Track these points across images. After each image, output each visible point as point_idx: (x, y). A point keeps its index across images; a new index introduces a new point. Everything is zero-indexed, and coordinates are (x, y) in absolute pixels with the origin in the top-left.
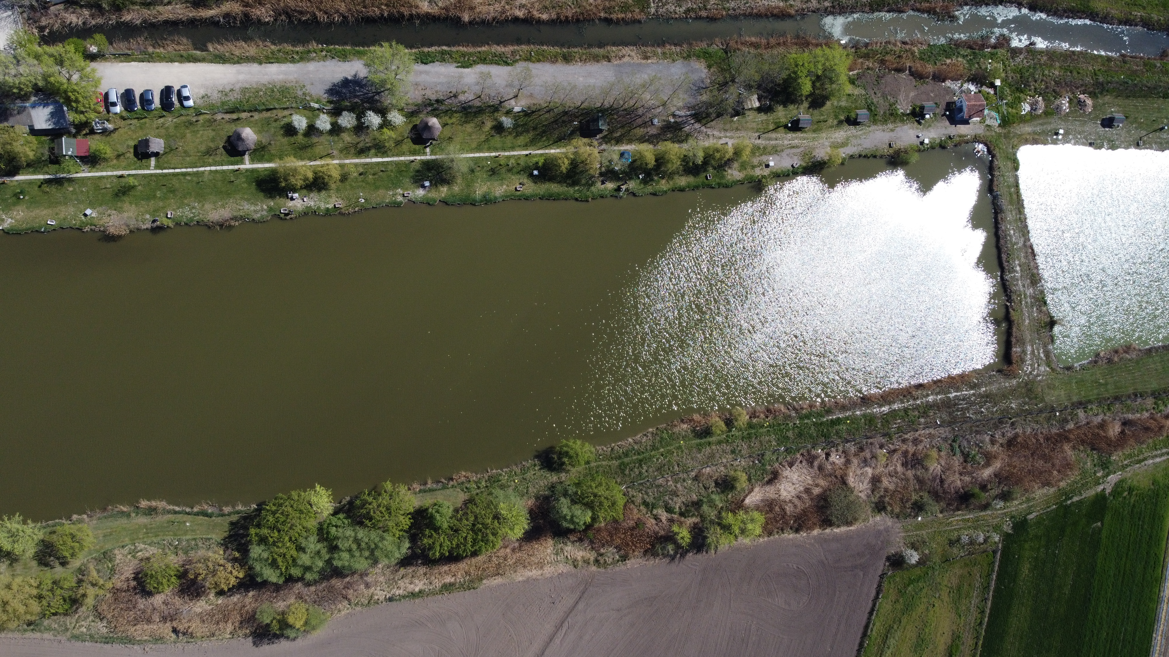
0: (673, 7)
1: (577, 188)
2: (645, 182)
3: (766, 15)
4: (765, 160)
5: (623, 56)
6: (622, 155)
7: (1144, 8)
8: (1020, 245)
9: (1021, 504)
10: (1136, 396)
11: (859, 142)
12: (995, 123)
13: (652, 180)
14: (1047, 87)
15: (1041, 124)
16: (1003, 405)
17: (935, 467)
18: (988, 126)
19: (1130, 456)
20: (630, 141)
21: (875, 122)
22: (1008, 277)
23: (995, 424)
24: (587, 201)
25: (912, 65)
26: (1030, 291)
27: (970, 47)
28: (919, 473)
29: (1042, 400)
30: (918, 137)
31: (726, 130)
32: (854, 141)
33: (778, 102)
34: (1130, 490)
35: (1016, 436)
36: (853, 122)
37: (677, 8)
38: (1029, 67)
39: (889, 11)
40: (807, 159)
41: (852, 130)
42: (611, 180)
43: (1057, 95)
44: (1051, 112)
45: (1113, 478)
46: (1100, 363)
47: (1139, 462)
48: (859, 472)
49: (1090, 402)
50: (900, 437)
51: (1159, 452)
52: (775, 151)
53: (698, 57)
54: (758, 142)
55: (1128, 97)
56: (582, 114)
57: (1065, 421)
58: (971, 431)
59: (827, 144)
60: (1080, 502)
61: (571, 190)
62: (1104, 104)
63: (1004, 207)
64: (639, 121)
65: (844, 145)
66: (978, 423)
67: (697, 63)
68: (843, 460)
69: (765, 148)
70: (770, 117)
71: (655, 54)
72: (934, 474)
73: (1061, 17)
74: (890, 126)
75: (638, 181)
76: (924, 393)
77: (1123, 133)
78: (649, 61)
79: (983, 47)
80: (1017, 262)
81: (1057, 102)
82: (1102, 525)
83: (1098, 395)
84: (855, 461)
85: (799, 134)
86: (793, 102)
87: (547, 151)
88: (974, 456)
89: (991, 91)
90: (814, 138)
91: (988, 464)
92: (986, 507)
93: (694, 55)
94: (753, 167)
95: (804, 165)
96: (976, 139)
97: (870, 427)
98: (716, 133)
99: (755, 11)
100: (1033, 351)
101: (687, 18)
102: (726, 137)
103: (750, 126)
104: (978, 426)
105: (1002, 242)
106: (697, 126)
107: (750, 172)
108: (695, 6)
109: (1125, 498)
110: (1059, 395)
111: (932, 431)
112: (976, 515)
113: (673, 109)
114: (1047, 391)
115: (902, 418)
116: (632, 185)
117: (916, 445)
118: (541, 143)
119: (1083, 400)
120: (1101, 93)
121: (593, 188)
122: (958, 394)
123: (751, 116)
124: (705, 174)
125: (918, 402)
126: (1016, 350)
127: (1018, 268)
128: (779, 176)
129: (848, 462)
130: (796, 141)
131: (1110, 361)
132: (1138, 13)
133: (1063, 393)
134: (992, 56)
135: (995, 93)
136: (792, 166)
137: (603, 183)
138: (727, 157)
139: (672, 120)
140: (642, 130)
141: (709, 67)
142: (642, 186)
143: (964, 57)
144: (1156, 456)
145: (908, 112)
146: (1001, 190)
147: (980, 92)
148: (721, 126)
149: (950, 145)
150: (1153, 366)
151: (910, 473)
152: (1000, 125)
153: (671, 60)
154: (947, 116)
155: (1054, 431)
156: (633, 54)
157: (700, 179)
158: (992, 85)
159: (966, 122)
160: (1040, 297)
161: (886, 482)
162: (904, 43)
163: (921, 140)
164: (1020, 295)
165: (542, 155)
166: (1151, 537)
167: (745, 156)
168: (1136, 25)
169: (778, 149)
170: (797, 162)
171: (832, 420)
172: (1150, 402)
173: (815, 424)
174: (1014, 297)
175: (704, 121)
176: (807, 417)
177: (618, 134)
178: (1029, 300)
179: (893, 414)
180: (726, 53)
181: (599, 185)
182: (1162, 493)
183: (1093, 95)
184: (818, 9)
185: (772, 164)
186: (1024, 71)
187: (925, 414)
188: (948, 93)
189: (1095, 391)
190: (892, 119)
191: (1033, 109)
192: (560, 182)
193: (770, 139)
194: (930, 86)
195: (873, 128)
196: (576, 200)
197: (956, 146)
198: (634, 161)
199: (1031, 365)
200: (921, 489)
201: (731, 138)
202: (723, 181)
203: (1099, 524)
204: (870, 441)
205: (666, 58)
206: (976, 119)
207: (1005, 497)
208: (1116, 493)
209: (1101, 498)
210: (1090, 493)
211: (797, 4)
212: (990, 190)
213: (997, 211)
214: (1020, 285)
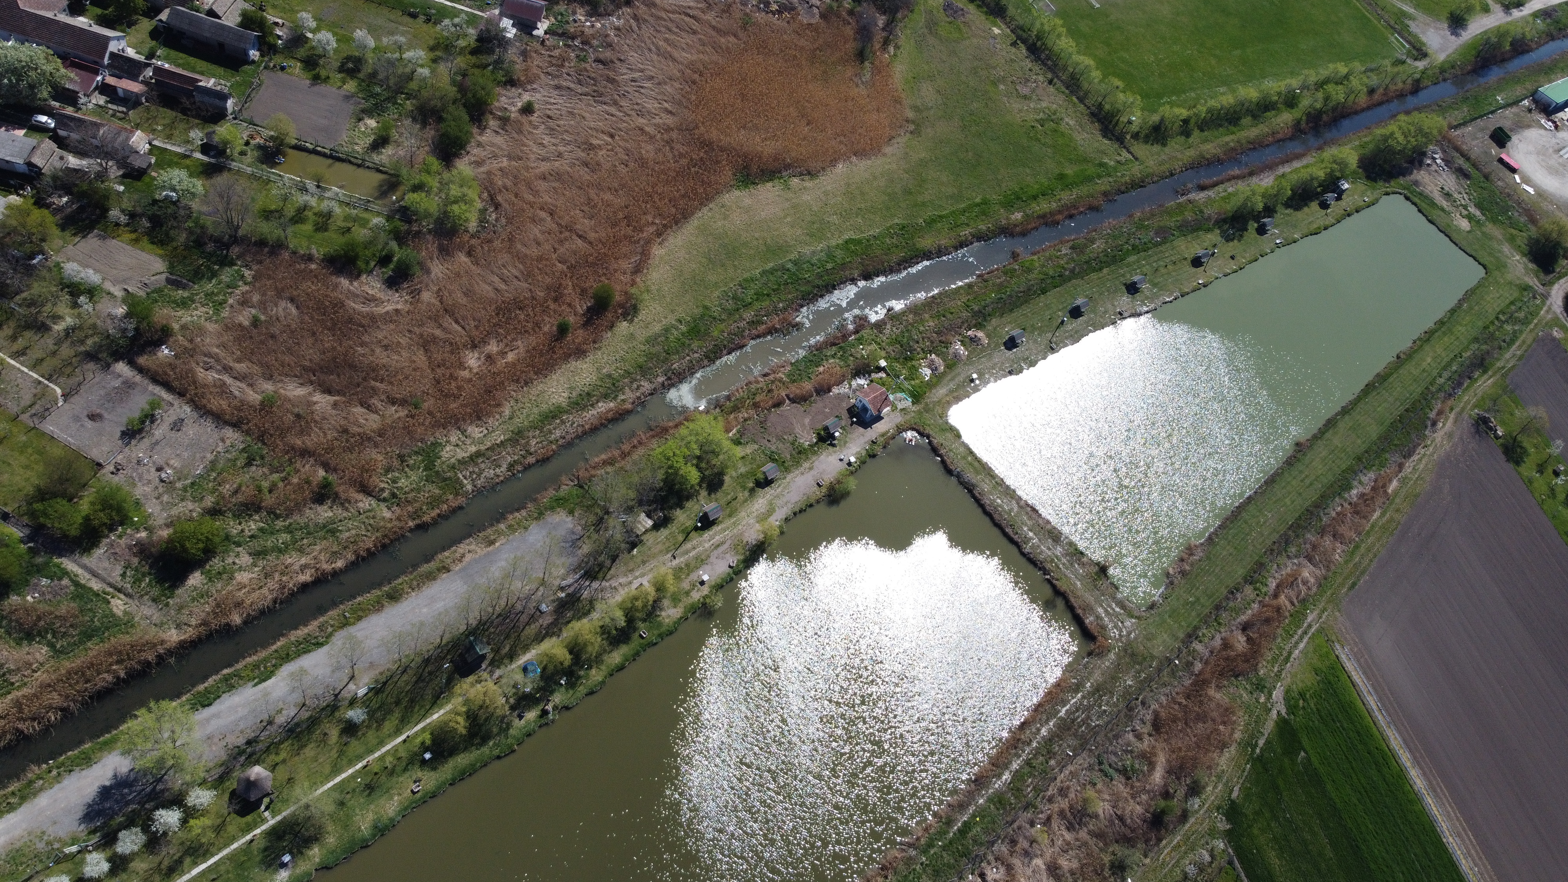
0: (492, 472)
1: (491, 743)
2: (571, 685)
3: (602, 424)
4: (695, 578)
5: (463, 556)
6: (525, 670)
7: (968, 225)
8: (1016, 509)
9: (1215, 787)
10: (1232, 593)
11: (785, 500)
12: (908, 403)
13: (579, 677)
14: (932, 342)
15: (952, 379)
16: (1119, 689)
17: (1102, 808)
18: (902, 410)
19: (1274, 660)
20: (526, 648)
21: (787, 470)
22: (1027, 549)
23: (1126, 716)
24: (513, 751)
25: (788, 392)
26: (1059, 550)
27: (834, 344)
28: (1091, 827)
29: (1153, 657)
30: (841, 460)
31: (632, 571)
32: (779, 502)
33: (671, 508)
34: (1302, 695)
35: (1156, 714)
36: (765, 483)
37: (497, 470)
38: (902, 332)
39: (729, 353)
40: (741, 551)
41: (769, 493)
42: (529, 708)
43: (947, 344)
44: (952, 363)
45: (1278, 694)
46: (1176, 581)
47: (1287, 660)
48: (1029, 872)
49: (1196, 628)
50: (1043, 798)
51: (1296, 637)
52: (701, 561)
53: (552, 509)
54: (675, 563)
55: (1011, 310)
56: (449, 651)
57: (1189, 665)
58: (1109, 739)
59: (752, 521)
60: (1268, 742)
61: (485, 750)
62: (995, 329)
63: (974, 481)
64: (524, 618)
65: (770, 512)
66: (1110, 726)
67: (555, 516)
68: (1002, 870)
69: (687, 565)
70: (673, 528)
71: (500, 533)
72: (1108, 816)
73: (899, 271)
74: (806, 465)
75: (563, 689)
76: (1034, 730)
77: (1031, 345)
78: (497, 544)
79: (845, 337)
80: (1025, 529)
81: (951, 351)
82: (1306, 752)
83: (1199, 615)
84: (1016, 862)
85: (715, 529)
86: (688, 498)
87: (428, 721)
88: (1132, 766)
89: (882, 375)
90: (734, 523)
91: (1152, 765)
92: (1184, 816)
93: (546, 509)
94: (687, 593)
95: (742, 557)
96: (900, 429)
97: (1005, 809)
98: (622, 580)
99: (587, 427)
100: (1106, 611)
101: (514, 474)
102: (637, 578)
103: (656, 551)
104: (1112, 730)
105: (996, 516)
106: (595, 585)
107: (687, 601)
108: (516, 458)
109: (1304, 708)
110: (1164, 641)
111: (1070, 768)
112: (1182, 833)
113: (557, 582)
114: (1149, 645)
115: (1031, 775)
116: (558, 698)
117: (1066, 796)
118: (416, 716)
119: (1189, 630)
120: (985, 320)
121: (512, 732)
122: (1068, 707)
123: (650, 539)
124: (637, 634)
125: (1034, 744)
126: (1089, 620)
127: (1031, 534)
128: (722, 586)
129: (1009, 868)
130: (717, 538)
131: (1183, 573)
132: (966, 232)
133: (1165, 636)
134: (860, 341)
135: (888, 375)
136: (730, 567)
137: (521, 717)
138: (651, 599)
139: (563, 595)
140: (533, 626)
141: (571, 512)
142: (571, 692)
143: (833, 356)
144: (1297, 643)
145: (815, 440)
146: (958, 465)
147: (872, 381)
148: (623, 569)
149: (878, 449)
150: (1225, 553)
151: (1083, 834)
152: (913, 403)
153: (522, 530)
154: (856, 423)
155: (1188, 682)
156: (473, 547)
157: (635, 642)
158: (879, 369)
159: (879, 418)
160: (1072, 550)
161: (1065, 863)
162: (765, 375)
163: (846, 461)
164: (1052, 561)
165: (423, 730)
166: (1358, 733)
167: (671, 586)
168: (972, 243)
169: (703, 557)
170: (733, 559)
171: (959, 830)
172: (1248, 590)
173: (944, 848)
174: (1048, 566)
175: (601, 575)
176: (930, 845)
177: (507, 648)
178: (1064, 560)
179: (1018, 776)
180: (581, 487)
181: (518, 724)
182: (1331, 678)
183: (979, 326)
184: (655, 389)
185: (706, 578)
186: (900, 339)
187: (1051, 754)
188: (842, 400)
189: (1194, 614)
190: (803, 456)
191: (934, 370)
192: (465, 749)
193: (687, 552)
194: (819, 404)
195: (789, 477)
196: (499, 757)
197: (884, 447)
198: (544, 669)
199: (1116, 627)
200: (1106, 844)
201: (642, 575)
202: (663, 629)
203: (1303, 754)
204: (1015, 826)
205: (515, 531)
206: (886, 410)
207: (1195, 790)
208: (1292, 708)
209: (1283, 724)
210: (1269, 727)
211: (628, 396)
212: (949, 472)
213: (970, 489)
214: (1045, 550)
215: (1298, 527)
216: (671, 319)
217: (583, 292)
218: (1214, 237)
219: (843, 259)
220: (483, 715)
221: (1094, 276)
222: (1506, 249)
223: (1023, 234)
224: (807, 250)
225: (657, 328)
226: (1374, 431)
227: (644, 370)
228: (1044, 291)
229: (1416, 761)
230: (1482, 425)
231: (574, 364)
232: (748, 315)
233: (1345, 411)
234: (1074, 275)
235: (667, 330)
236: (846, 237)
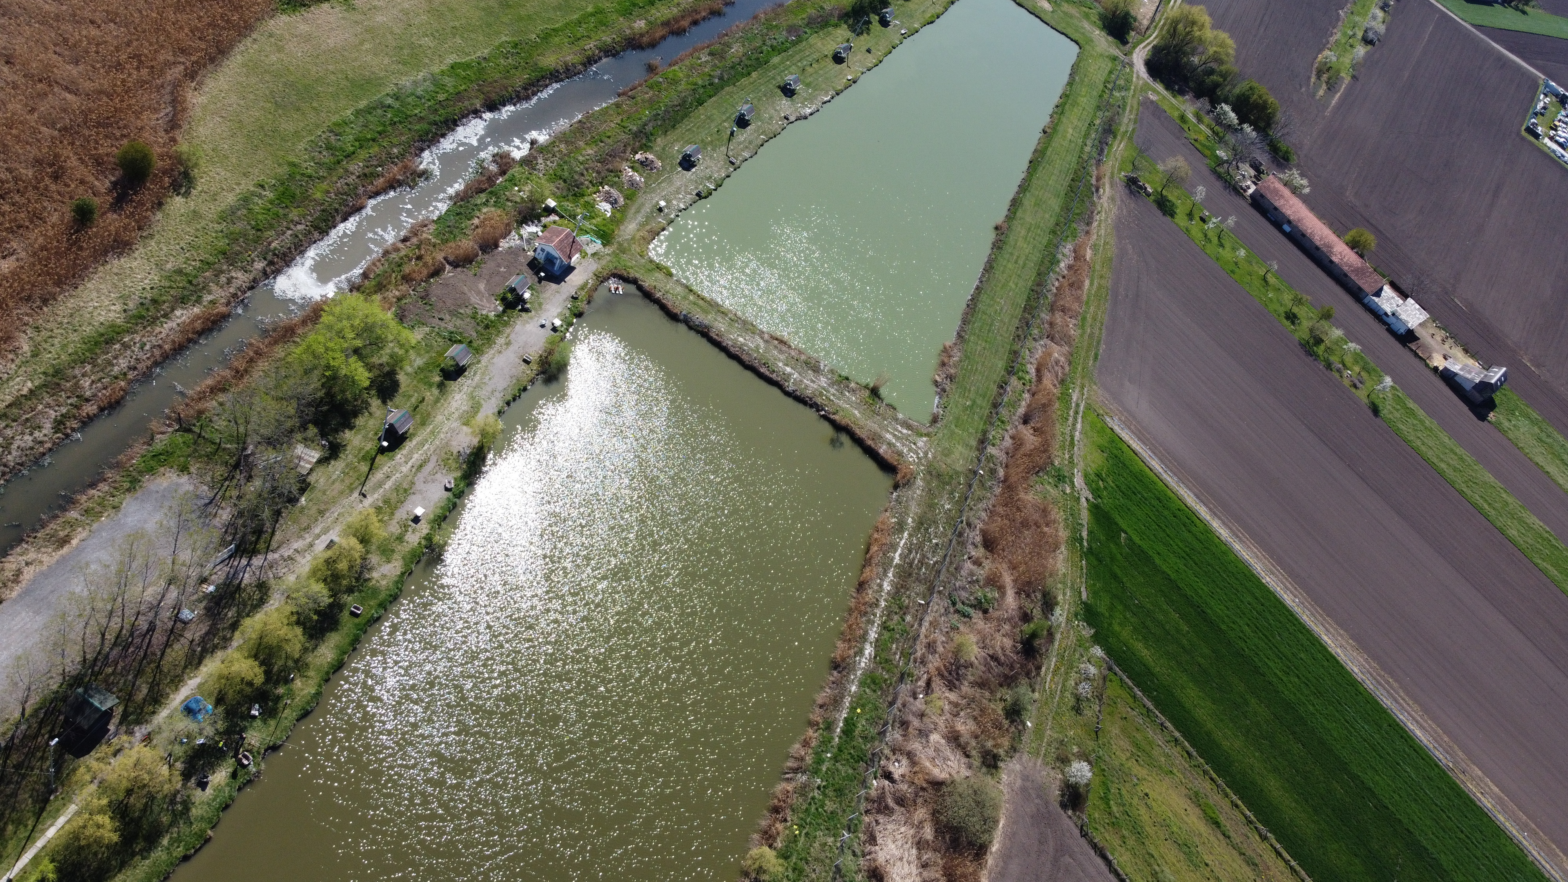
0: (27, 437)
1: (165, 841)
2: (270, 713)
3: (190, 340)
4: (405, 516)
5: (18, 573)
6: (189, 711)
7: (589, 37)
8: (762, 345)
9: (1064, 594)
10: (1002, 387)
11: (489, 389)
12: (597, 245)
13: (278, 698)
14: (598, 172)
15: (638, 211)
16: (941, 518)
17: (974, 652)
18: (594, 255)
19: (1063, 448)
20: (177, 681)
21: (478, 351)
22: (791, 388)
23: (959, 543)
24: (208, 840)
25: (443, 254)
26: (823, 381)
27: (482, 191)
28: (971, 678)
29: (957, 473)
30: (543, 326)
31: (307, 528)
32: (483, 393)
33: (336, 431)
34: (1098, 475)
35: (984, 533)
36: (454, 373)
37: (37, 434)
38: (559, 165)
39: (345, 219)
40: (454, 465)
41: (464, 385)
42: (212, 767)
43: (618, 173)
44: (632, 192)
45: (1079, 481)
46: (948, 389)
47: (1072, 444)
48: (931, 752)
49: (985, 433)
50: (915, 662)
51: (1071, 419)
52: (404, 492)
53: (151, 470)
54: (369, 500)
55: (674, 127)
56: (41, 724)
57: (993, 472)
58: (953, 575)
59: (455, 425)
60: (1090, 533)
61: (159, 855)
62: (664, 149)
63: (706, 322)
64: (158, 638)
65: (476, 408)
66: (948, 559)
67: (159, 480)
68: (905, 761)
69: (387, 501)
70: (348, 457)
71: (73, 525)
72: (982, 661)
73: (528, 98)
74: (501, 340)
75: (258, 723)
76: (875, 588)
77: (709, 162)
78: (74, 542)
79: (491, 180)
80: (780, 364)
81: (624, 179)
82: (1126, 533)
83: (981, 418)
84: (915, 746)
85: (408, 445)
86: (356, 414)
87: (40, 844)
88: (985, 596)
89: (554, 217)
90: (432, 432)
91: (1001, 589)
92: (1051, 635)
93: (141, 473)
94: (400, 539)
95: (458, 474)
96: (601, 279)
97: (881, 688)
98: (298, 544)
99: (167, 347)
100: (895, 436)
101: (67, 436)
102: (318, 536)
103: (335, 493)
104: (951, 563)
105: (744, 357)
106: (257, 561)
107: (404, 549)
108: (64, 410)
109: (1105, 488)
110: (961, 453)
111: (928, 619)
112: (1054, 653)
113: (194, 573)
114: (949, 461)
115: (893, 640)
116: (255, 737)
117: (935, 652)
118: (11, 845)
119: (979, 435)
120: (650, 141)
121: (194, 812)
122: (899, 551)
123: (319, 479)
124: (346, 613)
125: (883, 604)
126: (882, 450)
127: (788, 370)
128: (445, 518)
129: (910, 755)
130: (416, 456)
131: (951, 378)
132: (590, 45)
133: (960, 448)
134: (512, 181)
135: (562, 217)
136: (447, 489)
137: (203, 785)
138: (357, 555)
139: (211, 588)
140: (177, 646)
141: (184, 469)
142: (272, 723)
143: (485, 204)
144: (1074, 425)
145: (501, 309)
146: (682, 307)
147: (545, 226)
148: (294, 528)
149: (582, 305)
150: (979, 348)
151: (966, 688)
152: (604, 245)
153: (111, 511)
154: (544, 279)
155: (998, 490)
156: (31, 556)
157: (347, 624)
158: (549, 211)
159: (570, 269)
160: (836, 378)
161: (960, 727)
162: (405, 240)
163: (549, 326)
164: (821, 394)
165: (36, 861)
166: (1158, 499)
167: (380, 532)
168: (600, 58)
169: (405, 486)
170: (449, 479)
171: (843, 731)
172: (1014, 381)
173: (835, 759)
174: (819, 401)
175: (261, 546)
176: (819, 761)
177: (145, 690)
178: (832, 391)
179: (879, 645)
180: (189, 431)
181: (200, 796)
182: (1115, 451)
183: (645, 148)
184: (255, 280)
185: (419, 511)
186: (559, 173)
187: (903, 610)
188: (517, 255)
189: (976, 417)
190: (492, 330)
191: (614, 203)
192: (122, 865)
193: (380, 485)
194: (489, 263)
195: (485, 359)
196: (186, 858)
197: (589, 302)
198: (220, 700)
199: (910, 450)
200: (992, 692)
201: (326, 531)
202: (382, 596)
203: (1123, 535)
204: (899, 703)
205: (99, 514)
206: (575, 258)
207: (1049, 605)
208: (1096, 492)
209: (1096, 510)
210: (1085, 516)
211: (217, 294)
212: (673, 317)
213: (704, 332)
214: (810, 384)
215: (1030, 308)
216: (247, 185)
217: (98, 162)
218: (843, 32)
219: (455, 87)
220: (137, 802)
221: (744, 81)
222: (1086, 25)
223: (653, 45)
224: (406, 82)
225: (230, 199)
226: (1055, 204)
227: (230, 257)
228: (701, 103)
229: (1214, 514)
230: (1133, 185)
231: (116, 264)
232: (356, 167)
233: (1024, 188)
234: (724, 82)
235: (245, 200)
236: (451, 59)
